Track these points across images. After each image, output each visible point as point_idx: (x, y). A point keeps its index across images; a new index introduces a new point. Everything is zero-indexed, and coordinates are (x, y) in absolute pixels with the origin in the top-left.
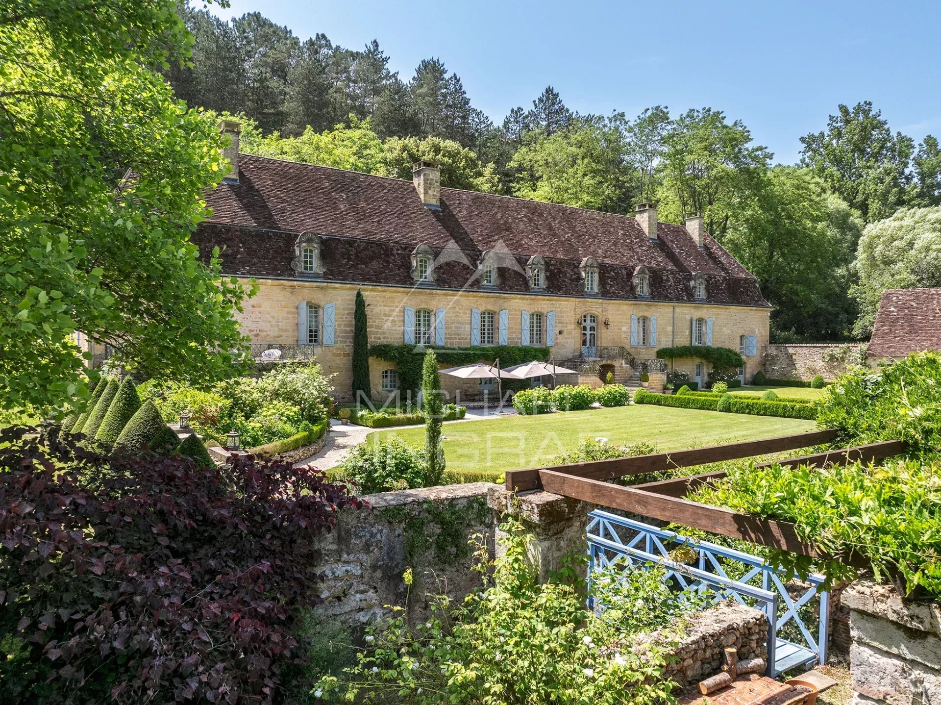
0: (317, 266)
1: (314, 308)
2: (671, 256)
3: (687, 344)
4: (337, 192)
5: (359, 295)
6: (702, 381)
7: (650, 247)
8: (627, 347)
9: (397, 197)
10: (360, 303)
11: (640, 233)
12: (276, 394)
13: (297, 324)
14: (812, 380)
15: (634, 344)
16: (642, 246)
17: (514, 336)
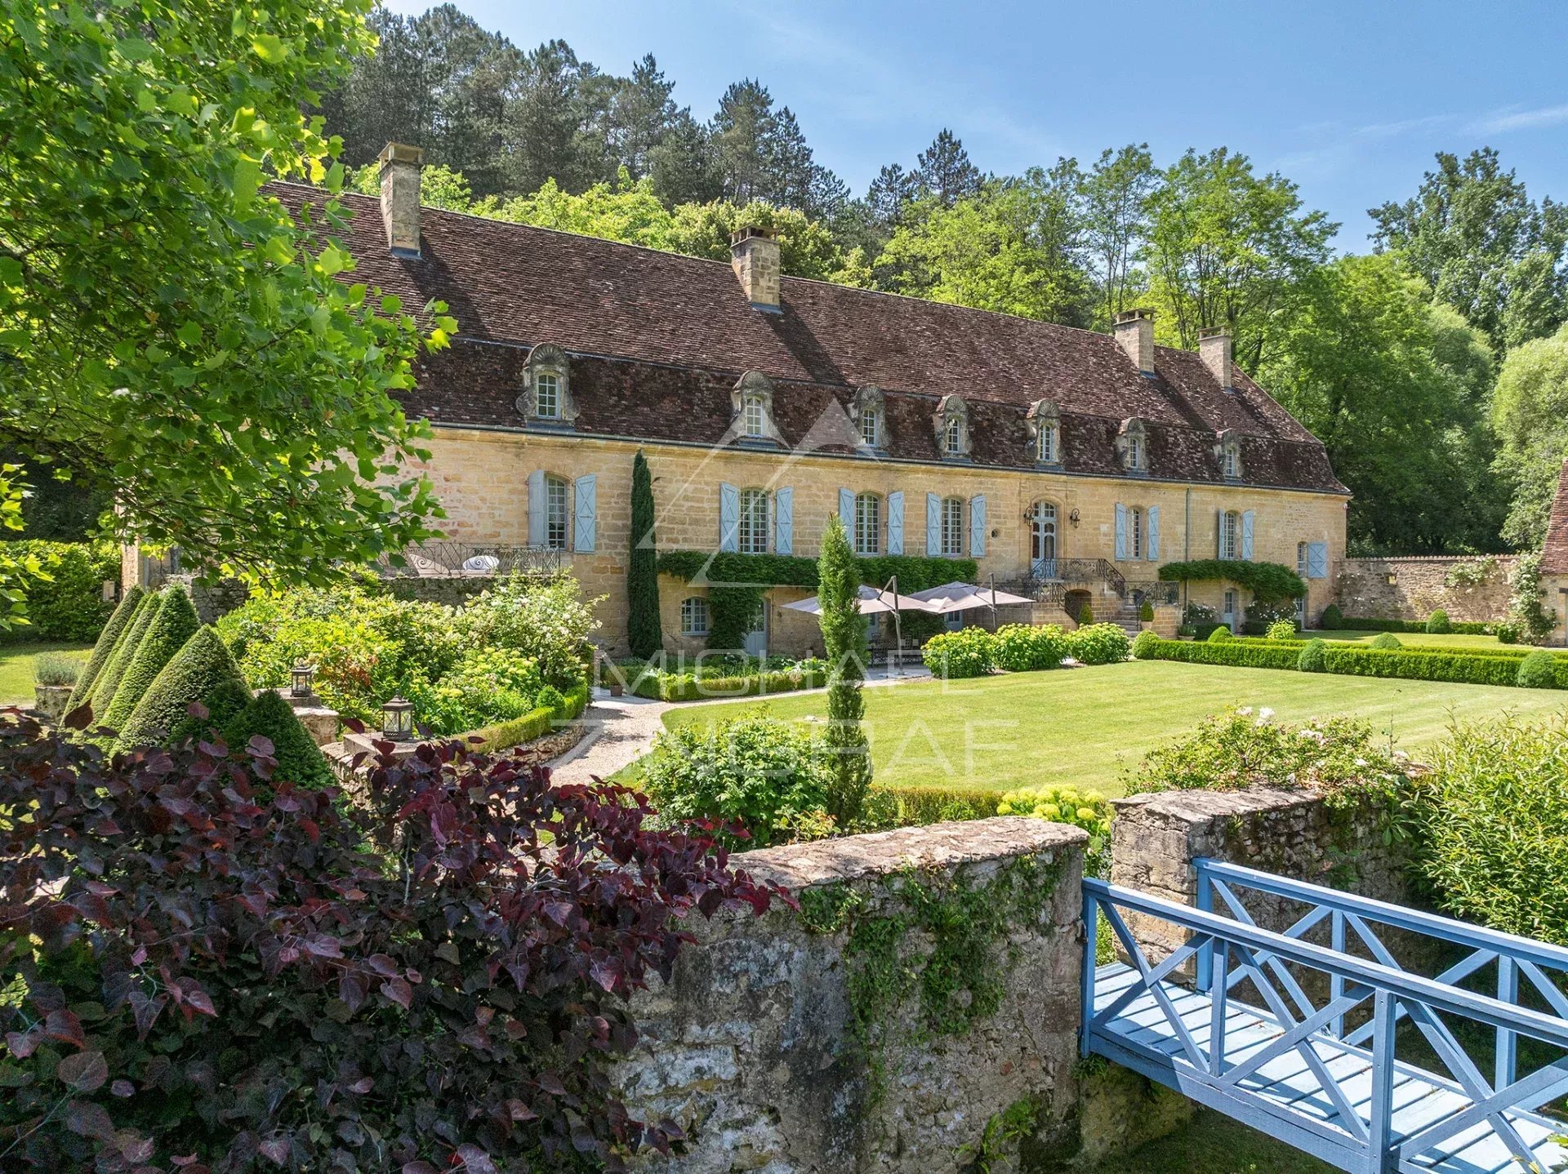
0: (563, 407)
1: (558, 485)
2: (1179, 403)
3: (1211, 556)
4: (598, 278)
5: (640, 461)
6: (1236, 621)
7: (1142, 386)
8: (1111, 560)
9: (704, 290)
10: (641, 475)
11: (1124, 363)
12: (490, 637)
13: (527, 514)
14: (1427, 619)
15: (1120, 555)
16: (1131, 384)
17: (914, 539)
